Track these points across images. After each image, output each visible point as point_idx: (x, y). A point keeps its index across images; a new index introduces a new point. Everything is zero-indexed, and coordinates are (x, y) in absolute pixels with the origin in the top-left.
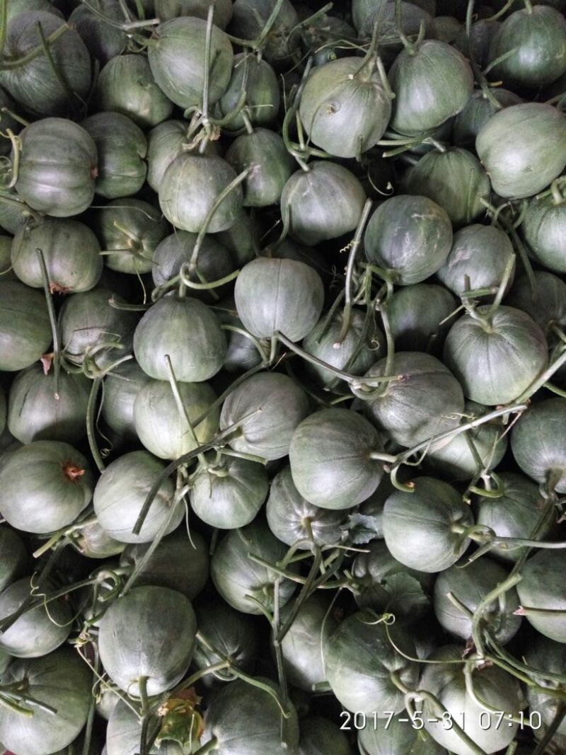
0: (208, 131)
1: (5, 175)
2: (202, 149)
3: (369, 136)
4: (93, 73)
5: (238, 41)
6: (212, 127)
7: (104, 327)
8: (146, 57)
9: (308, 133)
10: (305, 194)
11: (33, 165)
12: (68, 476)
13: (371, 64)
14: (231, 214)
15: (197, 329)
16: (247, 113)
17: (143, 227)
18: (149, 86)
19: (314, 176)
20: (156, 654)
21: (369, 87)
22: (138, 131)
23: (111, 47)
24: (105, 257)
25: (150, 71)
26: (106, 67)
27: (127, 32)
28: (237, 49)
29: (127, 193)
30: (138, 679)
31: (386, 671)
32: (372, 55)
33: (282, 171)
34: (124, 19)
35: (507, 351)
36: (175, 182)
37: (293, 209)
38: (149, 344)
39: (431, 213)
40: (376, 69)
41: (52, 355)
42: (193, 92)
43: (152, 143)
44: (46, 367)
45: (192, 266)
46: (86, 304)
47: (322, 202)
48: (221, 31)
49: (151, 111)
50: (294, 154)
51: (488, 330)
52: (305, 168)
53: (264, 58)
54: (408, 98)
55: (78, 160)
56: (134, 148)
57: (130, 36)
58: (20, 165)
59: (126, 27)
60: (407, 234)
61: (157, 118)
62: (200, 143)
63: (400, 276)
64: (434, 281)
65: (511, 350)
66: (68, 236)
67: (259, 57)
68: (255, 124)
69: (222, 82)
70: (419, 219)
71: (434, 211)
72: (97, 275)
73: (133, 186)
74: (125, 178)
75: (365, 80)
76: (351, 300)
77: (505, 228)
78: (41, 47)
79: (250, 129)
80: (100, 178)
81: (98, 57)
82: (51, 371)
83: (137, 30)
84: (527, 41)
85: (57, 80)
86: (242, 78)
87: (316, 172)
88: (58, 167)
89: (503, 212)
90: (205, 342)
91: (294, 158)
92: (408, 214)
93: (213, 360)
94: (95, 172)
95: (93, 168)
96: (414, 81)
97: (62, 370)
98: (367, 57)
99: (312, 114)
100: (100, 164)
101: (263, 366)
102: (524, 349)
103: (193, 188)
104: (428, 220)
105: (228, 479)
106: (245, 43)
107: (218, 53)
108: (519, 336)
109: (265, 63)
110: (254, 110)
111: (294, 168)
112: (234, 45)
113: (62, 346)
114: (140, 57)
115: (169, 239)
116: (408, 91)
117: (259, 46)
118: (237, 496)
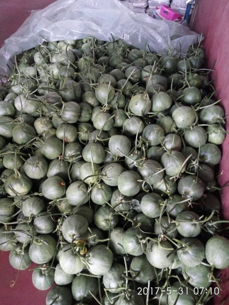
0: (107, 107)
1: (59, 113)
2: (105, 111)
3: (145, 111)
4: (81, 94)
5: (116, 90)
6: (108, 106)
7: (75, 150)
8: (95, 92)
9: (131, 109)
10: (129, 123)
11: (66, 110)
12: (61, 185)
13: (146, 95)
14: (110, 126)
15: (98, 149)
16: (117, 105)
17: (88, 128)
18: (94, 98)
19: (131, 119)
20: (77, 228)
21: (146, 100)
22: (90, 107)
23: (86, 89)
24: (78, 134)
25: (95, 95)
26: (85, 94)
27: (91, 86)
28: (116, 91)
29: (85, 121)
30: (71, 235)
31: (137, 237)
32: (145, 93)
33: (124, 118)
34: (90, 83)
35: (174, 159)
36: (97, 118)
37: (126, 127)
38: (86, 151)
39: (158, 128)
40: (146, 97)
41: (62, 156)
42: (104, 99)
43: (93, 110)
44: (60, 159)
45: (99, 135)
46: (72, 144)
47: (133, 125)
48: (113, 87)
49: (94, 103)
50: (127, 114)
51: (170, 155)
52: (129, 117)
53: (122, 94)
54: (155, 104)
55: (76, 110)
56: (89, 110)
57: (92, 86)
58: (63, 110)
59: (91, 85)
60: (152, 132)
61: (95, 105)
62: (105, 110)
63: (150, 143)
64: (159, 145)
65: (175, 159)
66: (71, 127)
67: (121, 93)
68: (119, 108)
69: (112, 98)
70: (155, 129)
71: (159, 128)
72: (75, 138)
73: (87, 119)
74: (86, 117)
75: (144, 98)
76: (137, 145)
77: (179, 135)
78: (72, 87)
79: (117, 109)
80: (80, 116)
81: (83, 91)
82: (61, 160)
83: (93, 86)
84: (189, 94)
85: (74, 94)
86: (117, 97)
87: (132, 118)
88: (72, 111)
89: (178, 131)
90: (100, 152)
91: (127, 115)
92: (152, 127)
93: (101, 157)
94: (79, 114)
95: (79, 113)
96: (157, 100)
97: (63, 160)
98: (144, 93)
99: (131, 106)
100: (81, 113)
101: (114, 161)
102: (178, 159)
103: (102, 119)
104: (157, 129)
105: (102, 189)
106: (118, 90)
107: (111, 91)
108: (177, 156)
109: (123, 95)
110: (119, 104)
111: (127, 118)
112: (115, 90)
113: (64, 154)
114: (93, 92)
115: (94, 131)
116: (155, 102)
117: (121, 91)
118: (103, 193)
